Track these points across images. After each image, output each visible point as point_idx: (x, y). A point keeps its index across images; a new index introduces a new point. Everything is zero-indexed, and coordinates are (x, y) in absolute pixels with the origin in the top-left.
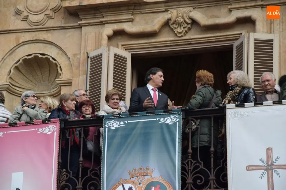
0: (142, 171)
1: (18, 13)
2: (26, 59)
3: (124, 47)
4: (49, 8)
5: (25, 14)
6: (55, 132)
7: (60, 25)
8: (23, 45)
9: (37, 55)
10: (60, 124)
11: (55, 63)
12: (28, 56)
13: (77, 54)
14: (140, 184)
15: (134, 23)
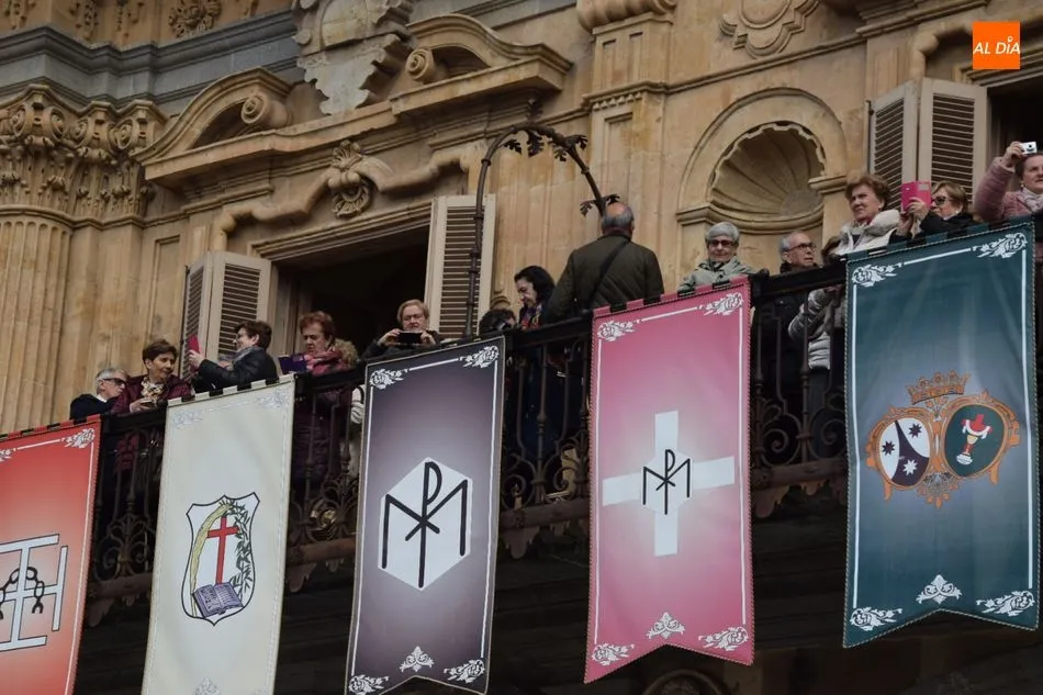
0: (942, 384)
1: (726, 31)
2: (746, 140)
3: (969, 75)
4: (792, 8)
5: (740, 31)
6: (741, 310)
7: (816, 45)
8: (740, 107)
9: (769, 126)
10: (752, 287)
11: (811, 141)
12: (750, 131)
13: (857, 111)
14: (936, 416)
15: (989, 8)
